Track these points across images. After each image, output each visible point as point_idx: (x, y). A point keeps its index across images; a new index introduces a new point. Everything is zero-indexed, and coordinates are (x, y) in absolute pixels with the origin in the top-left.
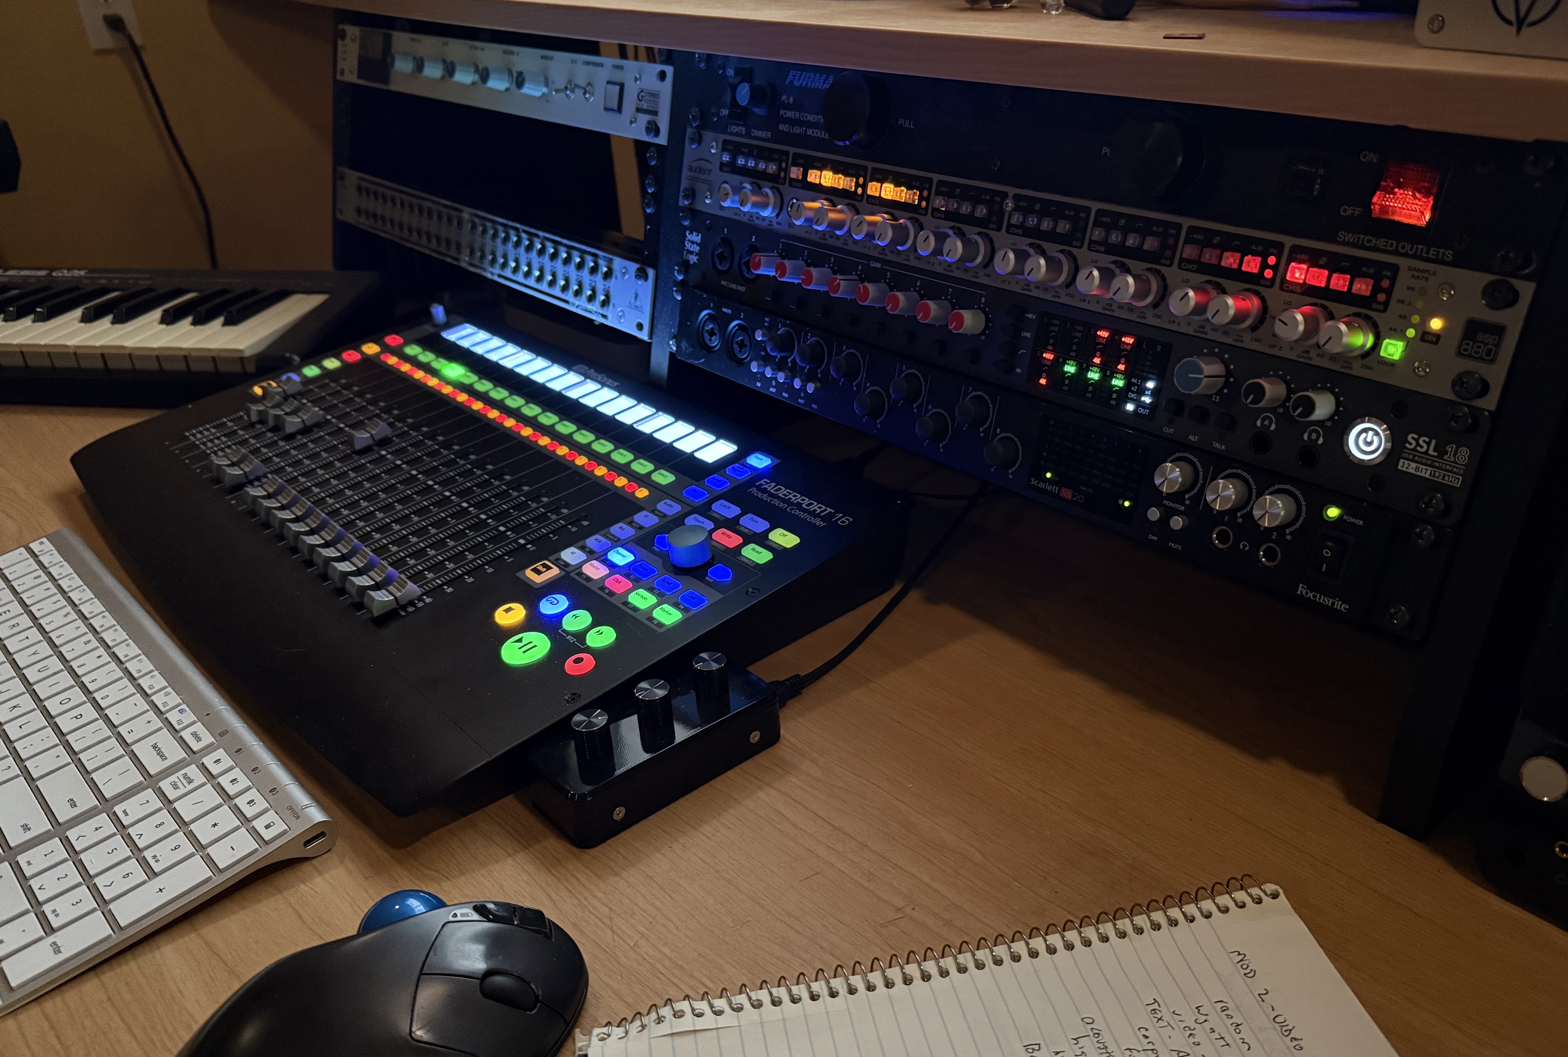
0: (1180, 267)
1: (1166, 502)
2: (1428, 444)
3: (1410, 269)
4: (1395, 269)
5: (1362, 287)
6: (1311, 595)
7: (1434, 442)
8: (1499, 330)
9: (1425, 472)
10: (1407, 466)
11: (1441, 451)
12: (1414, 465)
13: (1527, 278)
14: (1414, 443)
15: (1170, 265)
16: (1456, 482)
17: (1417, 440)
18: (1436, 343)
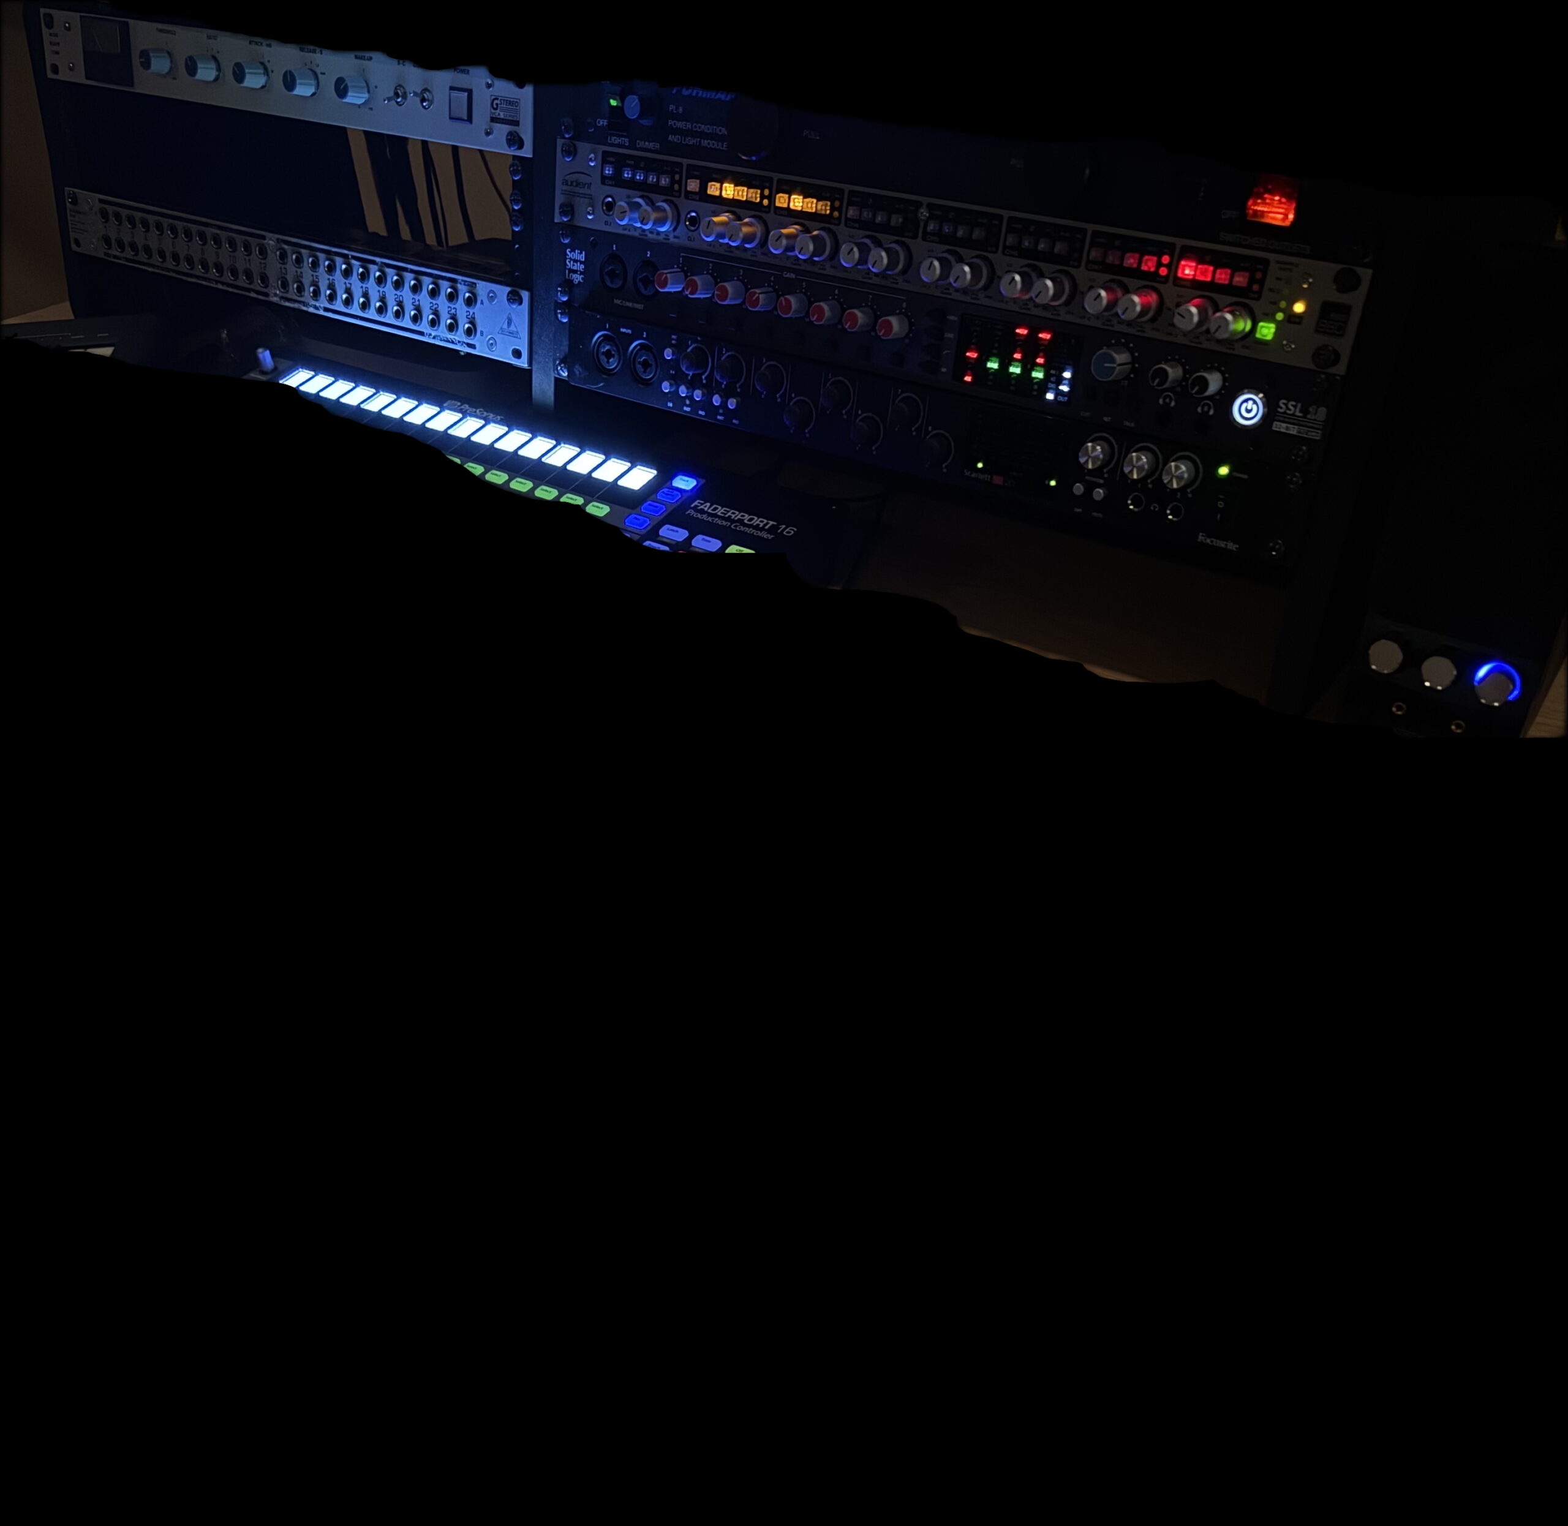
0: (1087, 268)
1: (1087, 478)
2: (1295, 407)
3: (1278, 262)
4: (1266, 262)
5: (1240, 280)
6: (1208, 541)
7: (1299, 405)
8: (1346, 309)
9: (1293, 430)
10: (1279, 427)
11: (1305, 411)
12: (1284, 425)
13: (1365, 266)
14: (1283, 406)
15: (1078, 267)
16: (1316, 435)
17: (1286, 405)
18: (1299, 323)
